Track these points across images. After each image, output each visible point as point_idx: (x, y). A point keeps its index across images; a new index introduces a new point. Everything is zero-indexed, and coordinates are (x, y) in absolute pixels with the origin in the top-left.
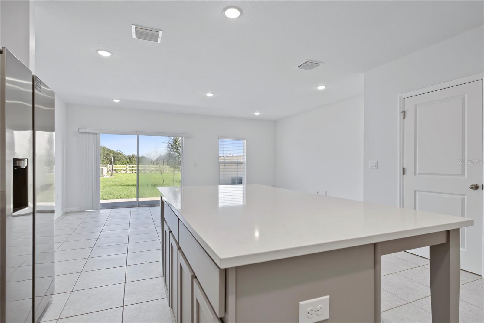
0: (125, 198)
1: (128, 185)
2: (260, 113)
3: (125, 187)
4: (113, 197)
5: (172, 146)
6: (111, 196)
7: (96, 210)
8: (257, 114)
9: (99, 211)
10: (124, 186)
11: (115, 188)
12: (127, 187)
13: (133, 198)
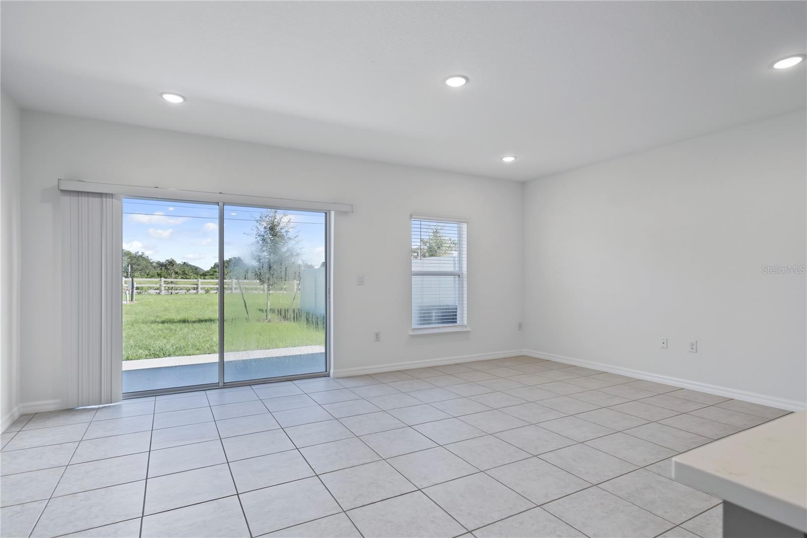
0: (175, 355)
1: (171, 321)
2: (515, 157)
3: (166, 325)
4: (147, 352)
5: (264, 240)
6: (141, 351)
7: (111, 403)
8: (508, 159)
9: (120, 406)
10: (163, 322)
11: (145, 328)
12: (173, 326)
13: (193, 355)
